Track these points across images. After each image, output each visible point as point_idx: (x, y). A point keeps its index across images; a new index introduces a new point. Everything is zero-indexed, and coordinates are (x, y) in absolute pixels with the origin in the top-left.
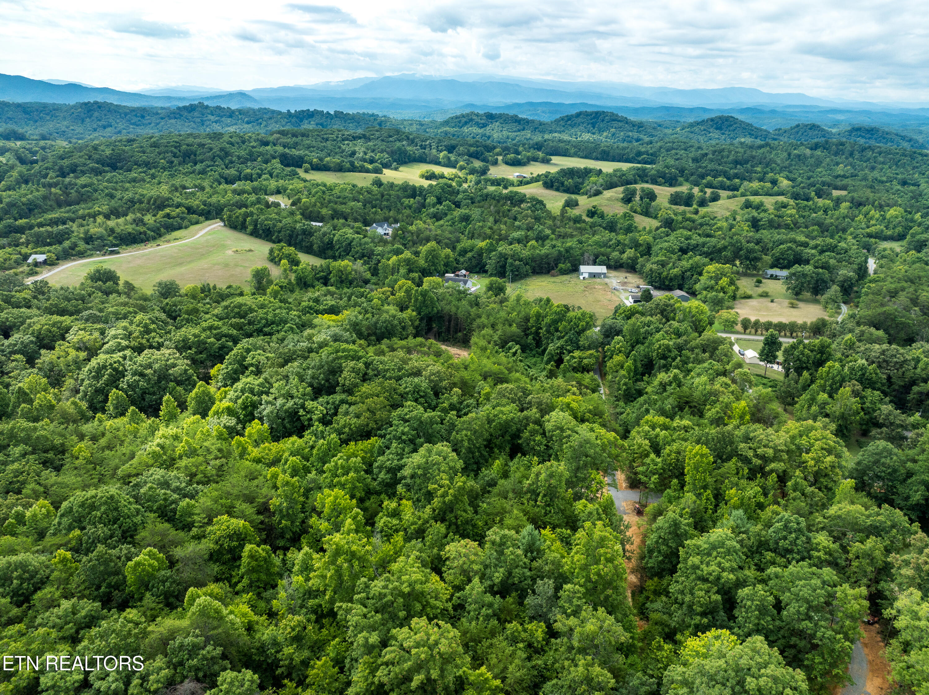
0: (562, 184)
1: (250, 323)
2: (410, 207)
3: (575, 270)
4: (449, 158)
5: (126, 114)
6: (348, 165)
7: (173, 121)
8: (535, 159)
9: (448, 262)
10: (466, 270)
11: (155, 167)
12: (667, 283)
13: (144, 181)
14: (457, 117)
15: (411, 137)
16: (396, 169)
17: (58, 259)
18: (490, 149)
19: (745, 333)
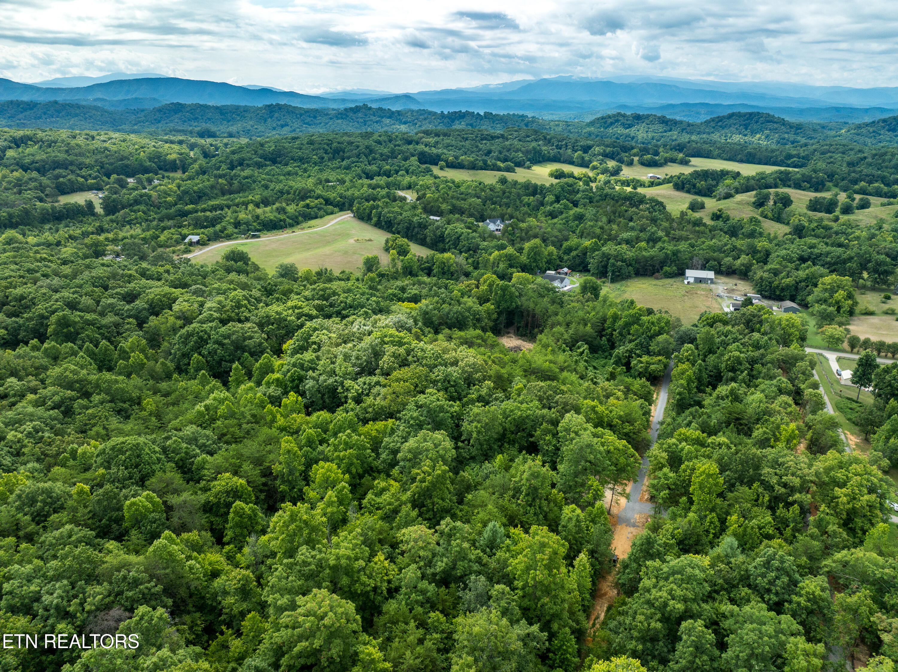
0: (694, 186)
1: (331, 305)
2: (529, 205)
3: (681, 274)
4: (583, 158)
5: (301, 115)
6: (481, 164)
7: (340, 121)
8: (673, 161)
9: (551, 259)
10: (569, 268)
11: (308, 162)
12: (778, 293)
13: (296, 174)
14: (603, 118)
15: (548, 137)
16: (529, 168)
17: (209, 240)
18: (626, 149)
19: (852, 352)
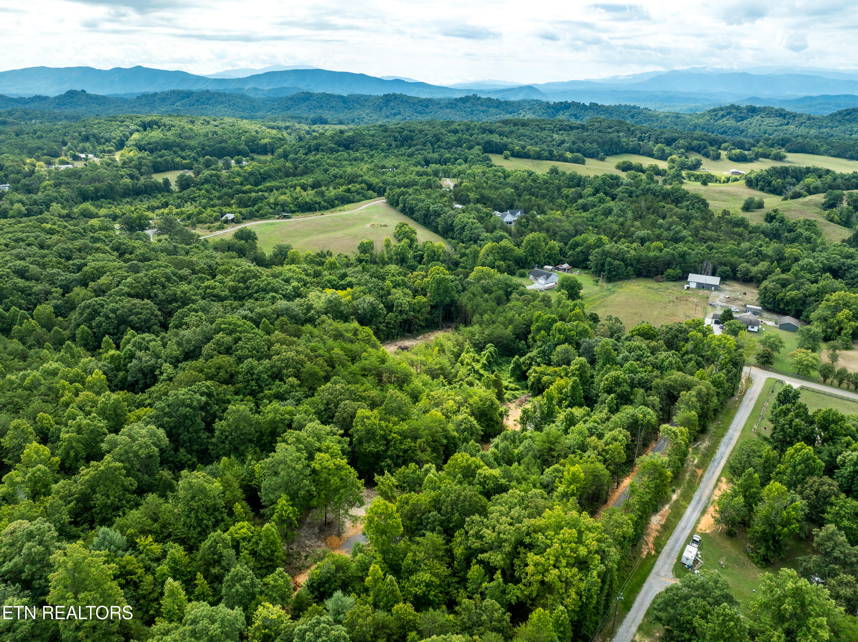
0: (769, 183)
2: (567, 196)
4: (663, 150)
6: (546, 154)
8: (766, 156)
9: (551, 254)
10: (570, 264)
11: (376, 149)
12: (782, 306)
13: (362, 160)
14: (714, 110)
15: (632, 128)
16: (602, 159)
17: (244, 219)
18: (713, 142)
19: (824, 383)
